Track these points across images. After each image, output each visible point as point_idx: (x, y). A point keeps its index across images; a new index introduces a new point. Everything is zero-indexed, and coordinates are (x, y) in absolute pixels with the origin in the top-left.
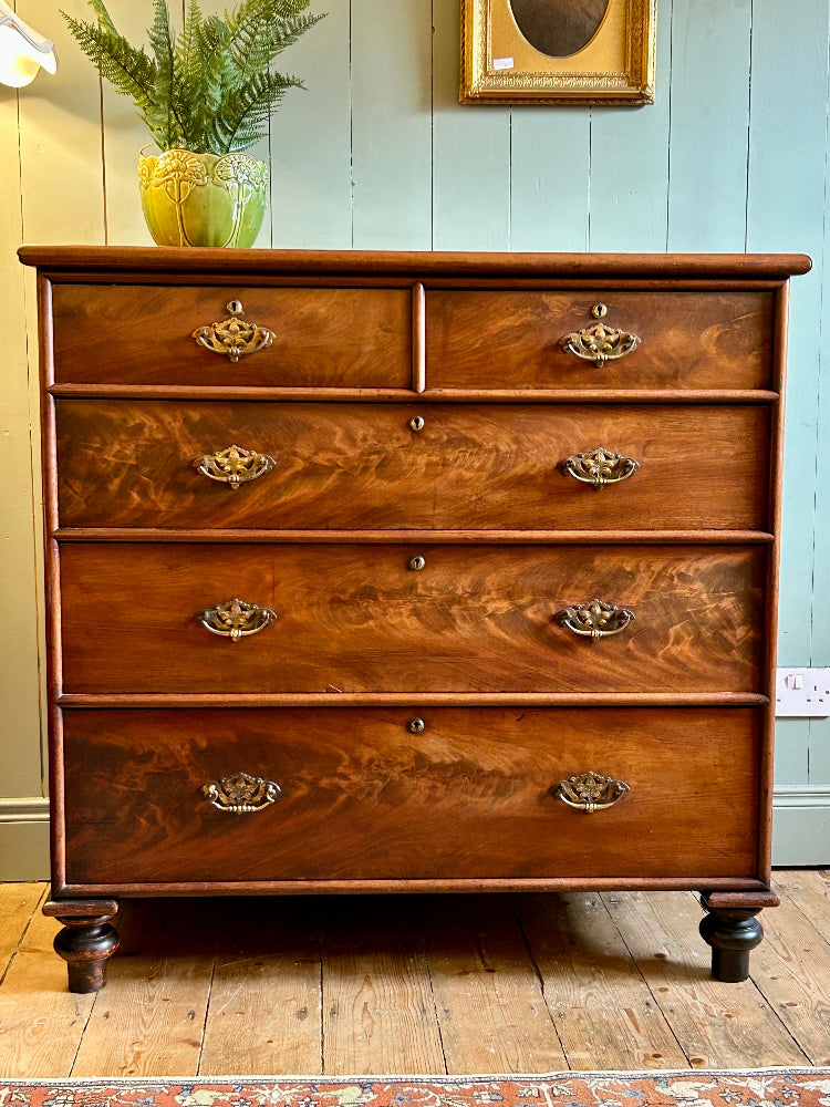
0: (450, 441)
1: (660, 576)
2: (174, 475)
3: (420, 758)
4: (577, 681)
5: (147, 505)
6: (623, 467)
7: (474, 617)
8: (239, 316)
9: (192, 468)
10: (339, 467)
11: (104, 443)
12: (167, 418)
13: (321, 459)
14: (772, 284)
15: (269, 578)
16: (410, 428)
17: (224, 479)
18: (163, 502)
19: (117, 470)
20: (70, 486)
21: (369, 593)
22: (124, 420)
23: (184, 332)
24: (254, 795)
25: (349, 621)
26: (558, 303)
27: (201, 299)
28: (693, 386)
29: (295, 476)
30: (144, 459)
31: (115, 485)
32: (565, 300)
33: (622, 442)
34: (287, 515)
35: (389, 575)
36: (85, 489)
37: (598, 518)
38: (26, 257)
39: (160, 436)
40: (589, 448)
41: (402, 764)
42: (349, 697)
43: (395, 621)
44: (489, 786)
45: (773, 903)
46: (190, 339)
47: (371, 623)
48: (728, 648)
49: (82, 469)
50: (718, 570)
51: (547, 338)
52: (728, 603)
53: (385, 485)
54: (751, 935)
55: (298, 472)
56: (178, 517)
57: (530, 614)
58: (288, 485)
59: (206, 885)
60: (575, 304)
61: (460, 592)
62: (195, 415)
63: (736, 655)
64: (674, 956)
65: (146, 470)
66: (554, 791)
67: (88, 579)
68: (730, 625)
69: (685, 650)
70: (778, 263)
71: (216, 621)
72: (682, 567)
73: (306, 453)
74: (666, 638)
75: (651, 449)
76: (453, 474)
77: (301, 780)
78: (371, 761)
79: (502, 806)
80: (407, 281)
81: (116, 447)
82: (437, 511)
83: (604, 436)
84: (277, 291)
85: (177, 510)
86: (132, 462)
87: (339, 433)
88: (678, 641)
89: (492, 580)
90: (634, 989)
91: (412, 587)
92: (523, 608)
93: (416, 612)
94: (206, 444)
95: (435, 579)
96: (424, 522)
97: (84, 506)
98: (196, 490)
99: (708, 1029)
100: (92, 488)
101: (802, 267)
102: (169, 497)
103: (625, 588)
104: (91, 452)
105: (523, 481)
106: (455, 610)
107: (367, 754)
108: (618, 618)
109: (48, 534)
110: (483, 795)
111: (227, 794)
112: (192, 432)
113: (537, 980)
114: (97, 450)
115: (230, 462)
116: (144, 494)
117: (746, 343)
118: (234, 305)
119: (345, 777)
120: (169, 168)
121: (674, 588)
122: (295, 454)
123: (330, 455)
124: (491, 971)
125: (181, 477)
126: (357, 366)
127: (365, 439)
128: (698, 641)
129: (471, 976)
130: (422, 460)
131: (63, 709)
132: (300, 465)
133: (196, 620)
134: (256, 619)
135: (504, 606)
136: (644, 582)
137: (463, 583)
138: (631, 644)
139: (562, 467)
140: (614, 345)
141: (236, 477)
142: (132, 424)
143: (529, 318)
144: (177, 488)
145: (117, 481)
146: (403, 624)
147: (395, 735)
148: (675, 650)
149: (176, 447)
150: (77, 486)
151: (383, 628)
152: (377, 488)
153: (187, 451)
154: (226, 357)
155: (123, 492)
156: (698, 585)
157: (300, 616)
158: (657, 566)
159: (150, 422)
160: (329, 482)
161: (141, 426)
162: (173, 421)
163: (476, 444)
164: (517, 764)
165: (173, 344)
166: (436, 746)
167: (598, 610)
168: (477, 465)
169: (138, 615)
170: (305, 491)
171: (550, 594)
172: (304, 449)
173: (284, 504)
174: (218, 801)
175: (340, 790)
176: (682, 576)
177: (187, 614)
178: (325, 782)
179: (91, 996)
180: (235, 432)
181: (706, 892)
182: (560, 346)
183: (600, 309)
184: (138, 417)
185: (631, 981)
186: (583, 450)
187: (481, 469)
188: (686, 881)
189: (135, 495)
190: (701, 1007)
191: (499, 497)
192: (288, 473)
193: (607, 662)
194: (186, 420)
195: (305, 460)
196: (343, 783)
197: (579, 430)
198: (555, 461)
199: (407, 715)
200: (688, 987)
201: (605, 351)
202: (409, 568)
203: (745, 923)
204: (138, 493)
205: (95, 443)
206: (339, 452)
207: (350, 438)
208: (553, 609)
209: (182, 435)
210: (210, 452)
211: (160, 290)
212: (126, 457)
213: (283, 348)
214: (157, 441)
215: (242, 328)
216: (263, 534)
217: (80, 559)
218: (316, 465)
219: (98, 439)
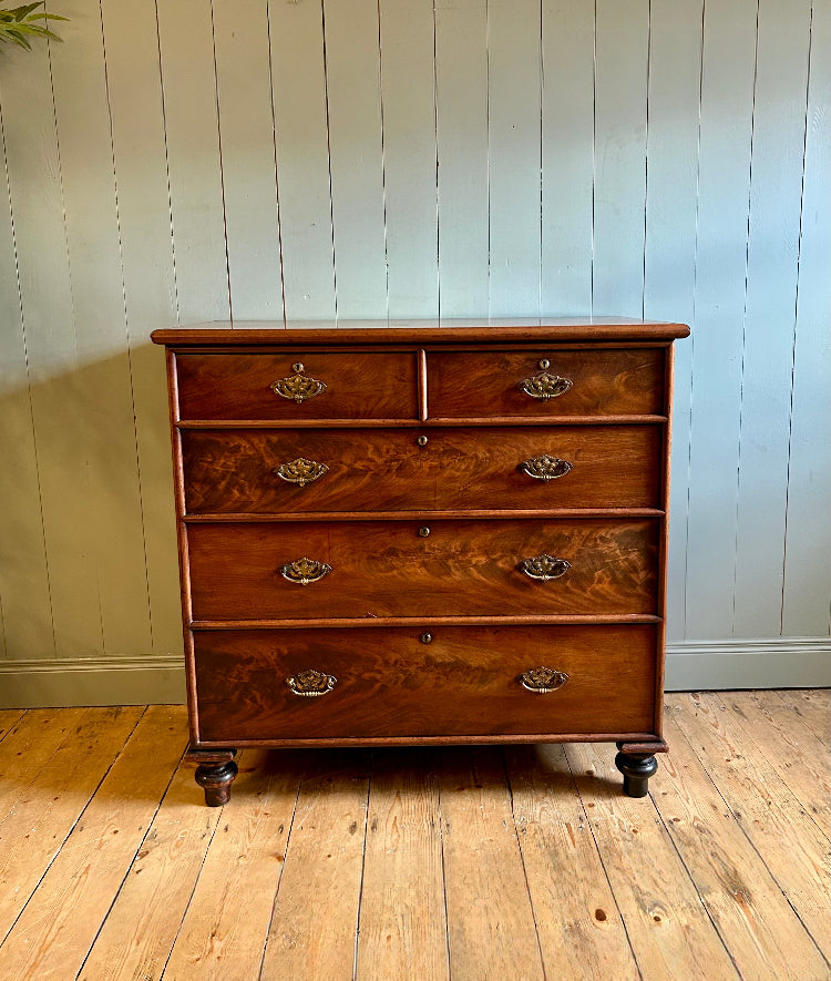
0: (445, 452)
1: (588, 538)
2: (260, 478)
3: (429, 660)
4: (533, 608)
5: (244, 498)
6: (561, 467)
7: (464, 568)
8: (301, 373)
9: (272, 472)
10: (370, 470)
11: (214, 459)
12: (256, 441)
13: (359, 465)
14: (662, 344)
15: (326, 544)
16: (418, 443)
17: (294, 481)
18: (254, 495)
19: (223, 477)
20: (193, 487)
21: (392, 552)
22: (227, 443)
23: (265, 385)
24: (319, 684)
25: (380, 571)
26: (516, 360)
27: (276, 362)
28: (608, 413)
29: (341, 477)
30: (241, 468)
31: (222, 486)
32: (521, 357)
33: (561, 450)
34: (337, 502)
35: (405, 540)
36: (202, 488)
37: (546, 501)
38: (157, 338)
39: (251, 453)
40: (538, 455)
41: (417, 663)
42: (381, 620)
43: (411, 570)
44: (475, 677)
45: (664, 750)
46: (269, 389)
47: (395, 572)
48: (633, 585)
49: (201, 476)
50: (626, 534)
51: (508, 383)
52: (633, 556)
53: (402, 481)
54: (649, 768)
55: (344, 475)
56: (265, 506)
57: (500, 565)
58: (338, 482)
59: (290, 742)
60: (527, 360)
61: (453, 550)
62: (274, 439)
63: (640, 590)
64: (599, 773)
65: (243, 475)
66: (519, 679)
67: (207, 547)
68: (635, 570)
69: (605, 587)
70: (667, 330)
71: (293, 574)
72: (602, 533)
73: (349, 462)
74: (592, 580)
75: (581, 454)
76: (447, 474)
77: (350, 674)
78: (396, 662)
79: (483, 689)
80: (414, 349)
81: (223, 461)
82: (437, 498)
83: (549, 447)
84: (326, 356)
85: (264, 501)
86: (233, 470)
87: (371, 448)
88: (600, 581)
89: (474, 543)
90: (573, 804)
91: (422, 549)
92: (495, 560)
93: (424, 564)
94: (282, 457)
95: (436, 543)
96: (430, 506)
97: (202, 500)
98: (276, 488)
99: (621, 843)
100: (207, 488)
101: (683, 333)
102: (259, 492)
103: (565, 547)
104: (206, 464)
105: (493, 477)
106: (450, 562)
107: (393, 657)
108: (559, 567)
109: (179, 519)
110: (471, 682)
111: (302, 684)
112: (272, 450)
113: (508, 796)
114: (210, 463)
115: (298, 469)
116: (242, 491)
117: (646, 383)
118: (298, 366)
119: (380, 672)
121: (597, 545)
122: (341, 463)
123: (365, 463)
124: (479, 787)
125: (265, 480)
126: (383, 403)
127: (388, 452)
128: (614, 581)
129: (466, 791)
130: (426, 465)
131: (194, 631)
132: (345, 469)
133: (279, 572)
134: (317, 572)
135: (483, 560)
136: (576, 541)
137: (455, 545)
138: (568, 584)
139: (520, 468)
140: (554, 386)
141: (302, 480)
142: (232, 445)
143: (497, 370)
144: (265, 487)
145: (223, 483)
146: (416, 573)
147: (412, 645)
148: (598, 587)
149: (261, 458)
150: (198, 487)
151: (402, 575)
152: (398, 484)
153: (269, 461)
154: (294, 401)
155: (228, 490)
156: (613, 544)
157: (348, 569)
158: (586, 532)
159: (243, 443)
160: (366, 479)
161: (239, 447)
162: (260, 443)
163: (462, 454)
164: (493, 662)
165: (257, 392)
166: (439, 651)
167: (546, 562)
168: (463, 467)
169: (241, 570)
170: (349, 486)
171: (514, 552)
172: (347, 459)
173: (336, 495)
174: (297, 689)
175: (377, 681)
176: (601, 538)
177: (273, 568)
178: (366, 676)
179: (219, 809)
180: (301, 449)
181: (620, 744)
182: (518, 388)
183: (545, 363)
184: (236, 441)
185: (570, 797)
186: (535, 456)
187: (465, 470)
188: (607, 736)
189: (236, 492)
190: (616, 821)
191: (478, 488)
192: (340, 473)
193: (553, 595)
194: (268, 441)
195: (348, 466)
196: (378, 676)
197: (532, 443)
198: (516, 462)
199: (419, 632)
200: (607, 802)
201: (548, 391)
202: (418, 535)
203: (646, 761)
204: (237, 490)
205: (208, 458)
206: (372, 460)
207: (377, 450)
208: (516, 560)
209: (267, 452)
210: (285, 462)
211: (248, 356)
212: (229, 467)
213: (332, 394)
214: (250, 457)
215: (303, 381)
216: (321, 515)
217: (201, 535)
218: (355, 469)
219: (210, 456)
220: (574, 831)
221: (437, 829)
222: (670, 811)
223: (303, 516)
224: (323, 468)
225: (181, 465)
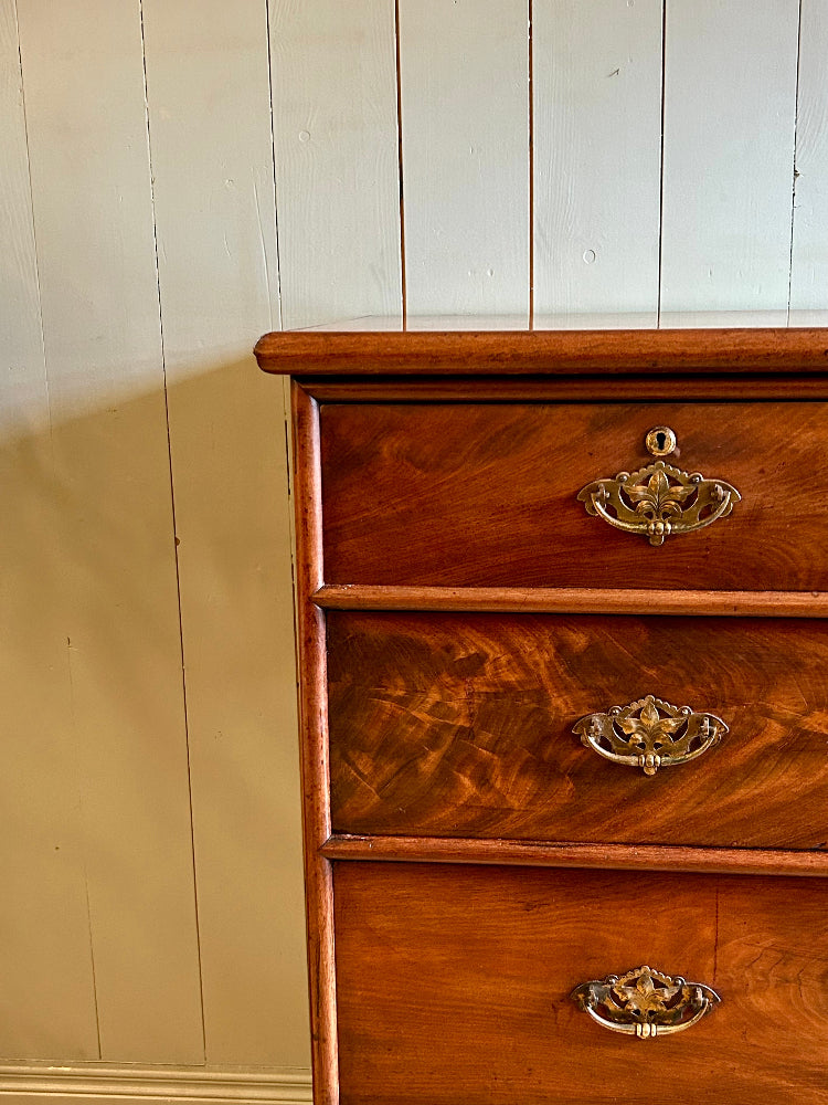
2: (537, 748)
5: (488, 799)
8: (670, 458)
9: (570, 734)
11: (412, 691)
12: (526, 643)
13: (817, 723)
15: (708, 933)
17: (633, 760)
18: (516, 792)
19: (434, 740)
20: (352, 764)
22: (449, 649)
23: (564, 487)
27: (596, 427)
29: (764, 755)
30: (483, 719)
31: (430, 764)
34: (745, 822)
36: (377, 768)
38: (270, 358)
39: (512, 678)
46: (575, 503)
49: (374, 734)
55: (772, 747)
56: (544, 821)
58: (751, 769)
62: (579, 639)
65: (486, 737)
67: (381, 922)
71: (613, 1006)
73: (789, 712)
81: (434, 697)
84: (747, 410)
85: (541, 810)
86: (461, 722)
94: (600, 692)
97: (376, 799)
98: (576, 774)
100: (389, 768)
102: (528, 785)
104: (387, 704)
109: (312, 848)
112: (571, 671)
114: (401, 701)
115: (642, 729)
116: (483, 780)
118: (661, 438)
122: (768, 714)
125: (549, 751)
132: (775, 732)
133: (573, 999)
141: (654, 758)
142: (462, 655)
144: (544, 770)
145: (434, 756)
149: (541, 695)
150: (364, 764)
153: (560, 705)
154: (643, 539)
155: (445, 776)
159: (492, 649)
161: (480, 659)
162: (537, 651)
165: (539, 511)
169: (475, 988)
172: (785, 704)
173: (741, 804)
177: (558, 988)
180: (652, 672)
184: (474, 643)
189: (466, 781)
192: (757, 744)
194: (561, 648)
195: (784, 723)
204: (471, 777)
205: (396, 687)
209: (554, 676)
210: (605, 708)
211: (520, 411)
212: (450, 713)
213: (754, 518)
214: (508, 687)
215: (674, 482)
216: (699, 856)
217: (372, 890)
218: (806, 733)
219: (401, 682)
223: (651, 856)
224: (714, 727)
225: (323, 704)
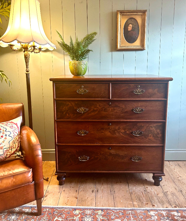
0: (115, 106)
1: (148, 127)
2: (73, 111)
3: (110, 154)
4: (135, 142)
5: (69, 116)
6: (142, 110)
7: (119, 133)
8: (83, 88)
9: (76, 110)
10: (98, 110)
12: (72, 103)
13: (95, 109)
14: (166, 82)
15: (88, 127)
16: (109, 104)
21: (103, 129)
23: (75, 90)
24: (86, 158)
25: (100, 133)
26: (132, 85)
27: (77, 85)
28: (153, 98)
30: (69, 109)
31: (64, 113)
32: (133, 85)
33: (142, 106)
34: (90, 117)
35: (106, 126)
37: (138, 118)
38: (51, 80)
41: (108, 154)
42: (100, 144)
43: (107, 133)
45: (164, 175)
46: (76, 92)
47: (103, 133)
48: (158, 137)
49: (60, 111)
50: (157, 126)
51: (130, 91)
52: (158, 131)
53: (105, 113)
54: (161, 180)
55: (92, 111)
57: (127, 132)
58: (90, 113)
59: (79, 171)
60: (135, 85)
61: (116, 129)
62: (76, 103)
63: (159, 139)
65: (69, 111)
66: (131, 158)
67: (60, 127)
68: (158, 134)
69: (151, 138)
70: (167, 79)
71: (80, 133)
72: (151, 125)
73: (93, 108)
75: (146, 107)
76: (115, 111)
77: (92, 156)
78: (103, 154)
79: (123, 161)
80: (109, 82)
81: (65, 107)
82: (113, 117)
83: (139, 105)
84: (89, 84)
85: (74, 117)
86: (67, 110)
87: (98, 105)
88: (150, 136)
89: (121, 127)
90: (143, 187)
91: (109, 128)
92: (126, 131)
93: (110, 132)
95: (112, 127)
96: (111, 118)
97: (60, 116)
98: (76, 114)
99: (155, 197)
100: (61, 114)
101: (171, 79)
102: (73, 115)
103: (142, 128)
104: (61, 108)
105: (126, 112)
106: (116, 131)
107: (102, 153)
108: (141, 133)
109: (55, 120)
110: (120, 159)
111: (81, 158)
112: (76, 105)
113: (128, 185)
115: (82, 110)
116: (69, 114)
117: (162, 91)
118: (82, 86)
120: (73, 63)
121: (150, 128)
122: (91, 108)
124: (121, 182)
126: (101, 95)
127: (102, 106)
128: (153, 136)
129: (118, 183)
130: (111, 109)
131: (57, 146)
132: (92, 110)
133: (77, 132)
134: (85, 133)
135: (123, 131)
136: (145, 127)
137: (117, 127)
138: (143, 137)
139: (132, 110)
140: (141, 92)
141: (82, 112)
142: (67, 104)
143: (127, 87)
144: (74, 113)
145: (65, 112)
146: (108, 134)
147: (107, 150)
148: (150, 138)
150: (59, 113)
152: (104, 113)
153: (75, 108)
154: (81, 94)
156: (154, 128)
157: (92, 132)
158: (147, 125)
159: (69, 103)
160: (97, 112)
163: (119, 107)
164: (126, 154)
165: (73, 92)
166: (113, 151)
167: (138, 132)
168: (119, 110)
169: (68, 132)
170: (93, 114)
171: (130, 129)
172: (93, 107)
174: (80, 159)
176: (151, 127)
177: (75, 132)
178: (96, 157)
179: (62, 186)
180: (82, 105)
181: (154, 174)
182: (132, 92)
183: (139, 86)
185: (142, 185)
186: (136, 107)
187: (120, 110)
188: (151, 172)
189: (67, 114)
190: (153, 192)
191: (122, 114)
193: (139, 140)
195: (93, 109)
196: (99, 157)
197: (135, 104)
198: (131, 109)
199: (108, 147)
200: (151, 187)
201: (139, 93)
202: (109, 125)
203: (160, 178)
206: (98, 108)
207: (100, 106)
208: (131, 131)
209: (74, 106)
210: (79, 108)
211: (71, 84)
213: (90, 92)
214: (71, 106)
215: (83, 90)
216: (86, 120)
217: (60, 124)
218: (94, 110)
219: (62, 106)
220: (144, 194)
221: (112, 192)
222: (165, 190)
223: (82, 120)
224: (87, 109)
225: (55, 108)
